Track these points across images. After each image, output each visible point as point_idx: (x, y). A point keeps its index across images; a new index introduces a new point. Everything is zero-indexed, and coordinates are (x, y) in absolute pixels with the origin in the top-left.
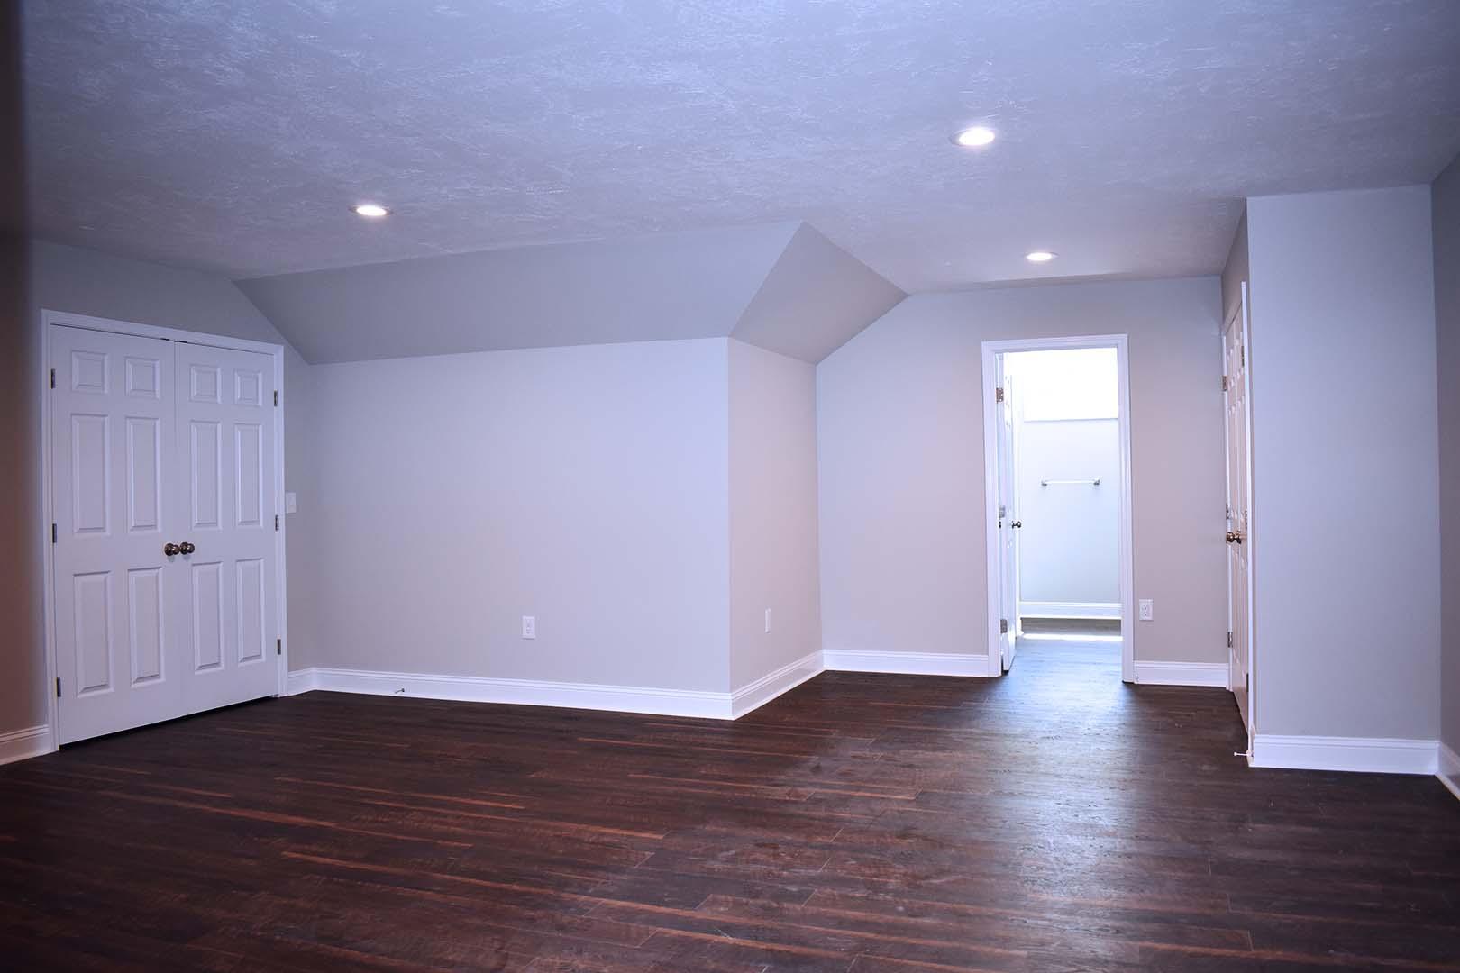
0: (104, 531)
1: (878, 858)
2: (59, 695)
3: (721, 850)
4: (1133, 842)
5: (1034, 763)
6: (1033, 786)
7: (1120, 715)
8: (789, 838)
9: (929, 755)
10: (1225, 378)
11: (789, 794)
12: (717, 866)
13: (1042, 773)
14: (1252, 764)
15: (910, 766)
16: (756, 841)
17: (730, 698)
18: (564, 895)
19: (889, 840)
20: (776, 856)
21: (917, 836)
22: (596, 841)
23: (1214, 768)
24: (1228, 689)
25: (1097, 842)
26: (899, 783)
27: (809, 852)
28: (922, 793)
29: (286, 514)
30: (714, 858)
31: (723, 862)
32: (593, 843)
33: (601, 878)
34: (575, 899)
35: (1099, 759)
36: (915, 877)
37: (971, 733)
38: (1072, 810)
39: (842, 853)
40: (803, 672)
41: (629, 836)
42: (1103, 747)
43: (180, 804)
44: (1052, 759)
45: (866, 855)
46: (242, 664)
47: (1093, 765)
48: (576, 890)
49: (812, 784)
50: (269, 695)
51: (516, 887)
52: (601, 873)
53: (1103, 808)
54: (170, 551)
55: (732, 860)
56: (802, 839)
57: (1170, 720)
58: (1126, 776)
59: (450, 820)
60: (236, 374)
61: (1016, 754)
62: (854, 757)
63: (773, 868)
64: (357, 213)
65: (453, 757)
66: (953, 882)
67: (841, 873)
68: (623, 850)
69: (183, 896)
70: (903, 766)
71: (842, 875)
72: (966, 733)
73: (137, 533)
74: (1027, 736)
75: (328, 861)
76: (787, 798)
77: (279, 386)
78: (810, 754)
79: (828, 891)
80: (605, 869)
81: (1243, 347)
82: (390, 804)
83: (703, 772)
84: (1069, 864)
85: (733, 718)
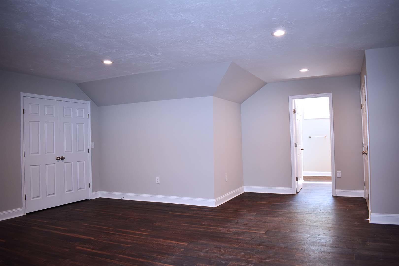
0: (39, 154)
1: (251, 252)
2: (26, 199)
3: (204, 249)
4: (331, 248)
5: (303, 221)
6: (301, 229)
7: (331, 206)
8: (225, 245)
9: (272, 218)
10: (361, 105)
11: (227, 231)
12: (201, 254)
13: (305, 225)
14: (370, 222)
15: (265, 222)
16: (215, 246)
17: (215, 201)
18: (154, 263)
19: (255, 246)
20: (220, 251)
21: (264, 245)
22: (168, 245)
23: (358, 224)
24: (364, 198)
25: (320, 248)
26: (261, 228)
27: (230, 250)
28: (268, 231)
29: (91, 148)
30: (201, 251)
31: (204, 253)
32: (166, 246)
33: (166, 257)
34: (157, 264)
35: (323, 220)
36: (261, 259)
37: (285, 212)
38: (313, 237)
39: (240, 250)
40: (237, 193)
41: (177, 244)
42: (325, 216)
43: (53, 231)
44: (308, 220)
45: (247, 251)
46: (79, 190)
47: (321, 222)
48: (158, 261)
49: (235, 228)
50: (86, 199)
51: (140, 260)
52: (167, 256)
53: (322, 236)
54: (58, 159)
55: (207, 252)
56: (229, 246)
57: (346, 208)
58: (330, 226)
59: (127, 237)
60: (77, 109)
61: (298, 219)
62: (249, 219)
63: (218, 255)
64: (103, 63)
65: (133, 218)
66: (273, 261)
67: (239, 257)
68: (175, 248)
69: (45, 260)
70: (263, 222)
71: (239, 258)
72: (283, 212)
73: (48, 154)
74: (302, 213)
75: (89, 250)
76: (227, 232)
77: (89, 113)
78: (235, 218)
79: (234, 263)
80: (168, 254)
81: (365, 95)
82: (111, 232)
83: (204, 223)
84: (310, 255)
85: (215, 206)
